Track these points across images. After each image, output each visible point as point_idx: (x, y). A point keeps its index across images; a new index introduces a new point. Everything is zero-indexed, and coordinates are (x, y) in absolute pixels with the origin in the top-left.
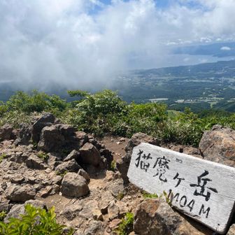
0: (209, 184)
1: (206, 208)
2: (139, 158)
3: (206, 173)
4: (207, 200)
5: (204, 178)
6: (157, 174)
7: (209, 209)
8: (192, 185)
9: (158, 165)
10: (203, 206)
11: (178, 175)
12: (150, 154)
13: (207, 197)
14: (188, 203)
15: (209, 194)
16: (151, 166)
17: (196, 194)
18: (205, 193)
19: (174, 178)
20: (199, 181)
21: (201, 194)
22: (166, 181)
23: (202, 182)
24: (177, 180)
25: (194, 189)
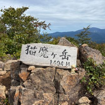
0: (67, 54)
2: (28, 50)
3: (65, 50)
4: (68, 59)
5: (65, 52)
6: (42, 55)
7: (69, 63)
8: (60, 56)
9: (41, 51)
10: (67, 63)
11: (53, 53)
14: (60, 63)
15: (68, 57)
16: (37, 52)
17: (63, 59)
18: (66, 58)
19: (52, 55)
20: (63, 54)
21: (65, 58)
24: (53, 56)
25: (62, 57)
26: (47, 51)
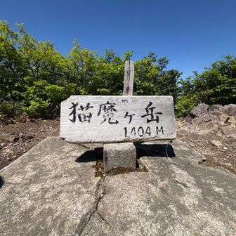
0: (155, 111)
1: (159, 128)
3: (151, 104)
4: (158, 122)
5: (150, 108)
6: (105, 120)
7: (162, 128)
8: (143, 117)
9: (102, 112)
10: (157, 128)
11: (127, 113)
12: (89, 104)
13: (157, 120)
14: (145, 131)
15: (157, 117)
17: (148, 121)
18: (155, 118)
19: (125, 117)
20: (147, 111)
21: (152, 120)
22: (117, 122)
23: (150, 111)
24: (128, 118)
25: (145, 118)
26: (115, 110)
